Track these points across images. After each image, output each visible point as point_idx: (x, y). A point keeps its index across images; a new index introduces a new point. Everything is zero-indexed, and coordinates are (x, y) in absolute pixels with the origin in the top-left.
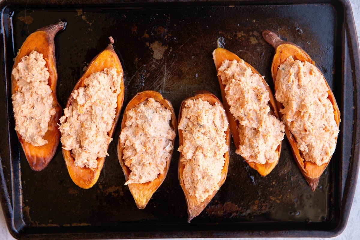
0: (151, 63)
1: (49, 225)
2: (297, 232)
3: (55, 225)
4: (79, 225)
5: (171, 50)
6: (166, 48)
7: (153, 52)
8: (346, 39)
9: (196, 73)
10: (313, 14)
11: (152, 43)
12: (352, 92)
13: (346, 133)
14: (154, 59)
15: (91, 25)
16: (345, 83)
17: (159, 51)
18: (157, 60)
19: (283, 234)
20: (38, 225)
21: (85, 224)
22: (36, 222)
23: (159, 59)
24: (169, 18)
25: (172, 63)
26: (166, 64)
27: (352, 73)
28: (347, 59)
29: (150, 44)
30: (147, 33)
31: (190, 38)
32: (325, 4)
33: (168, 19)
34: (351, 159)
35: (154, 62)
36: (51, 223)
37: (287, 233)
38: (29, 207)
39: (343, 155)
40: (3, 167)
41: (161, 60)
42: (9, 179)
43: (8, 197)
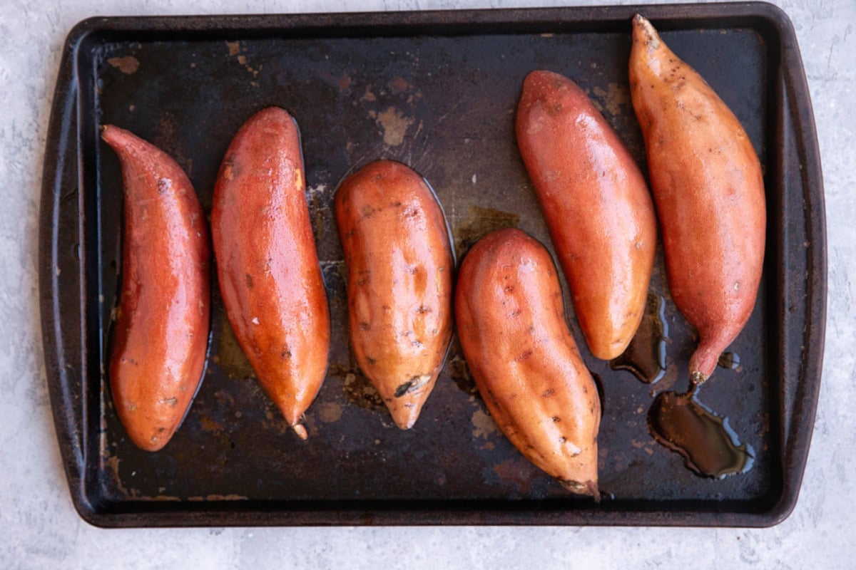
0: (379, 153)
1: (160, 498)
2: (689, 515)
3: (172, 498)
4: (221, 498)
5: (421, 126)
6: (411, 123)
7: (383, 131)
8: (785, 99)
9: (473, 174)
10: (717, 51)
11: (380, 111)
12: (802, 210)
13: (790, 298)
14: (386, 145)
15: (257, 75)
16: (786, 189)
17: (395, 129)
18: (392, 148)
19: (659, 518)
20: (135, 498)
21: (236, 497)
22: (133, 491)
23: (396, 144)
24: (417, 59)
25: (423, 152)
26: (410, 154)
27: (801, 171)
28: (790, 140)
29: (377, 114)
30: (372, 91)
31: (461, 102)
32: (740, 30)
33: (416, 62)
34: (804, 355)
35: (385, 152)
36: (164, 494)
37: (669, 516)
38: (119, 457)
39: (787, 346)
40: (67, 368)
41: (399, 147)
42: (77, 394)
43: (76, 431)
